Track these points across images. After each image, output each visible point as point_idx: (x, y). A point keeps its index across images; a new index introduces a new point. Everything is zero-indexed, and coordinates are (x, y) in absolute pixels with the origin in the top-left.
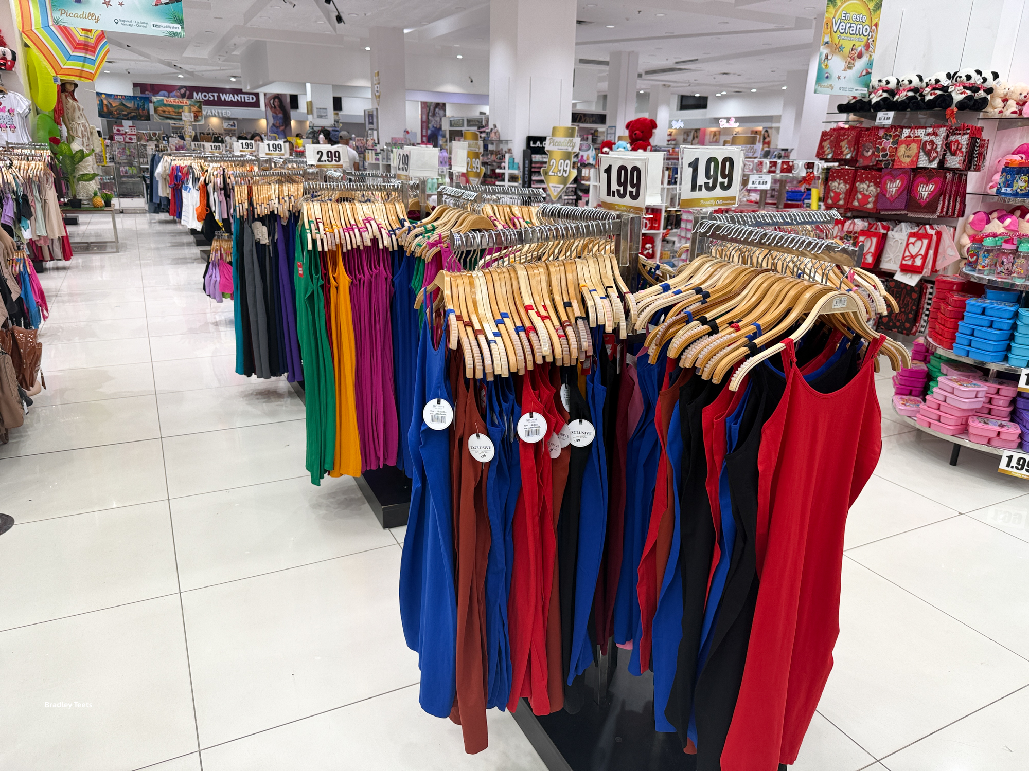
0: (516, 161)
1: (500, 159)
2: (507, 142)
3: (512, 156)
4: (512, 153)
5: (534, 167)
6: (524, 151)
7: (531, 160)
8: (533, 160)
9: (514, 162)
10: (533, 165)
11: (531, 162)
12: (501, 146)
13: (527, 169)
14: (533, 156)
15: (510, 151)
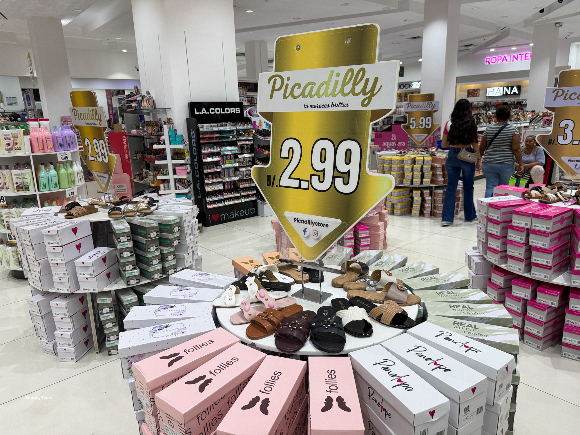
0: (179, 133)
1: (158, 131)
2: (165, 110)
3: (173, 127)
4: (173, 124)
5: (203, 139)
6: (187, 119)
7: (198, 130)
8: (201, 130)
9: (176, 134)
10: (201, 136)
11: (198, 133)
12: (159, 116)
13: (194, 141)
14: (200, 125)
15: (169, 121)
